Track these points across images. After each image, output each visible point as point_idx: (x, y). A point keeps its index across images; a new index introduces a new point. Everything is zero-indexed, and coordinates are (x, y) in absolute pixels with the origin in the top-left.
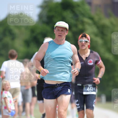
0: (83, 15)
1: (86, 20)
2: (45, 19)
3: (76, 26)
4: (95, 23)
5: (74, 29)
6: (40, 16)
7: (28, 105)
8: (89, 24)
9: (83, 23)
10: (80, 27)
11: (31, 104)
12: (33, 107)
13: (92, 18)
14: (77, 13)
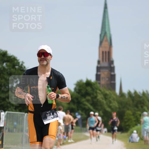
0: (97, 89)
1: (98, 91)
2: (77, 91)
3: (93, 94)
4: (102, 93)
5: (92, 96)
6: (75, 89)
7: (69, 133)
8: (99, 93)
9: (96, 92)
10: (95, 95)
11: (71, 133)
12: (72, 135)
13: (100, 90)
14: (94, 88)
